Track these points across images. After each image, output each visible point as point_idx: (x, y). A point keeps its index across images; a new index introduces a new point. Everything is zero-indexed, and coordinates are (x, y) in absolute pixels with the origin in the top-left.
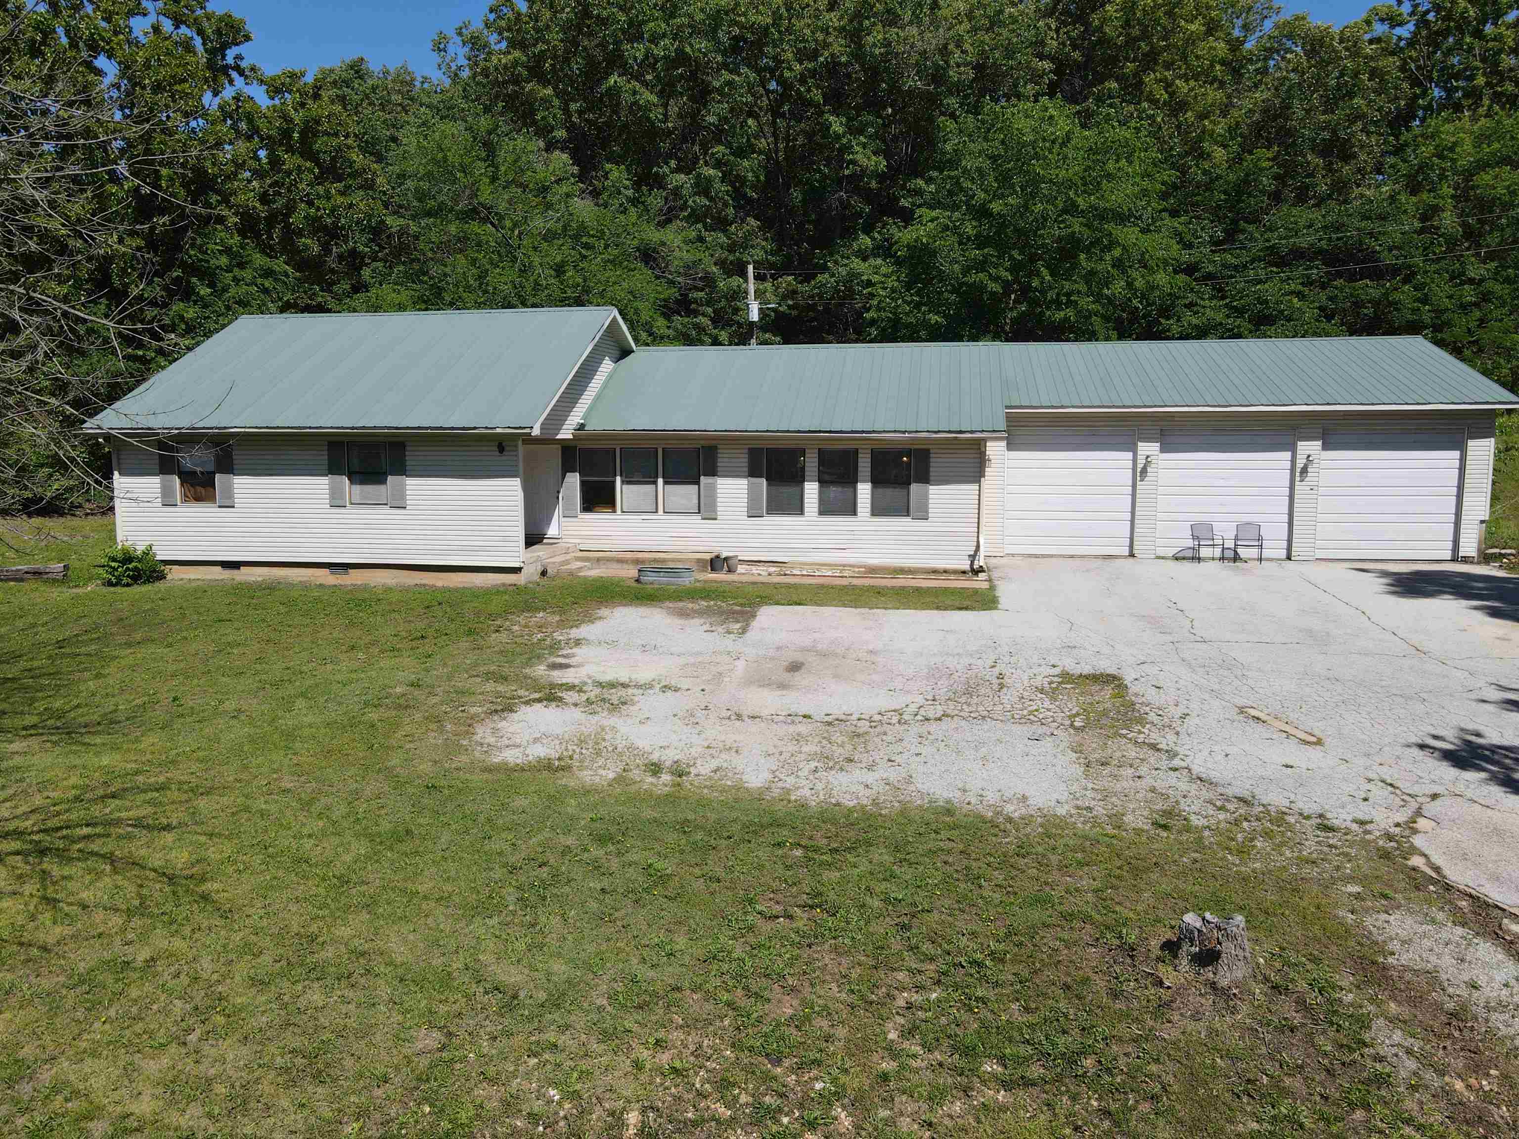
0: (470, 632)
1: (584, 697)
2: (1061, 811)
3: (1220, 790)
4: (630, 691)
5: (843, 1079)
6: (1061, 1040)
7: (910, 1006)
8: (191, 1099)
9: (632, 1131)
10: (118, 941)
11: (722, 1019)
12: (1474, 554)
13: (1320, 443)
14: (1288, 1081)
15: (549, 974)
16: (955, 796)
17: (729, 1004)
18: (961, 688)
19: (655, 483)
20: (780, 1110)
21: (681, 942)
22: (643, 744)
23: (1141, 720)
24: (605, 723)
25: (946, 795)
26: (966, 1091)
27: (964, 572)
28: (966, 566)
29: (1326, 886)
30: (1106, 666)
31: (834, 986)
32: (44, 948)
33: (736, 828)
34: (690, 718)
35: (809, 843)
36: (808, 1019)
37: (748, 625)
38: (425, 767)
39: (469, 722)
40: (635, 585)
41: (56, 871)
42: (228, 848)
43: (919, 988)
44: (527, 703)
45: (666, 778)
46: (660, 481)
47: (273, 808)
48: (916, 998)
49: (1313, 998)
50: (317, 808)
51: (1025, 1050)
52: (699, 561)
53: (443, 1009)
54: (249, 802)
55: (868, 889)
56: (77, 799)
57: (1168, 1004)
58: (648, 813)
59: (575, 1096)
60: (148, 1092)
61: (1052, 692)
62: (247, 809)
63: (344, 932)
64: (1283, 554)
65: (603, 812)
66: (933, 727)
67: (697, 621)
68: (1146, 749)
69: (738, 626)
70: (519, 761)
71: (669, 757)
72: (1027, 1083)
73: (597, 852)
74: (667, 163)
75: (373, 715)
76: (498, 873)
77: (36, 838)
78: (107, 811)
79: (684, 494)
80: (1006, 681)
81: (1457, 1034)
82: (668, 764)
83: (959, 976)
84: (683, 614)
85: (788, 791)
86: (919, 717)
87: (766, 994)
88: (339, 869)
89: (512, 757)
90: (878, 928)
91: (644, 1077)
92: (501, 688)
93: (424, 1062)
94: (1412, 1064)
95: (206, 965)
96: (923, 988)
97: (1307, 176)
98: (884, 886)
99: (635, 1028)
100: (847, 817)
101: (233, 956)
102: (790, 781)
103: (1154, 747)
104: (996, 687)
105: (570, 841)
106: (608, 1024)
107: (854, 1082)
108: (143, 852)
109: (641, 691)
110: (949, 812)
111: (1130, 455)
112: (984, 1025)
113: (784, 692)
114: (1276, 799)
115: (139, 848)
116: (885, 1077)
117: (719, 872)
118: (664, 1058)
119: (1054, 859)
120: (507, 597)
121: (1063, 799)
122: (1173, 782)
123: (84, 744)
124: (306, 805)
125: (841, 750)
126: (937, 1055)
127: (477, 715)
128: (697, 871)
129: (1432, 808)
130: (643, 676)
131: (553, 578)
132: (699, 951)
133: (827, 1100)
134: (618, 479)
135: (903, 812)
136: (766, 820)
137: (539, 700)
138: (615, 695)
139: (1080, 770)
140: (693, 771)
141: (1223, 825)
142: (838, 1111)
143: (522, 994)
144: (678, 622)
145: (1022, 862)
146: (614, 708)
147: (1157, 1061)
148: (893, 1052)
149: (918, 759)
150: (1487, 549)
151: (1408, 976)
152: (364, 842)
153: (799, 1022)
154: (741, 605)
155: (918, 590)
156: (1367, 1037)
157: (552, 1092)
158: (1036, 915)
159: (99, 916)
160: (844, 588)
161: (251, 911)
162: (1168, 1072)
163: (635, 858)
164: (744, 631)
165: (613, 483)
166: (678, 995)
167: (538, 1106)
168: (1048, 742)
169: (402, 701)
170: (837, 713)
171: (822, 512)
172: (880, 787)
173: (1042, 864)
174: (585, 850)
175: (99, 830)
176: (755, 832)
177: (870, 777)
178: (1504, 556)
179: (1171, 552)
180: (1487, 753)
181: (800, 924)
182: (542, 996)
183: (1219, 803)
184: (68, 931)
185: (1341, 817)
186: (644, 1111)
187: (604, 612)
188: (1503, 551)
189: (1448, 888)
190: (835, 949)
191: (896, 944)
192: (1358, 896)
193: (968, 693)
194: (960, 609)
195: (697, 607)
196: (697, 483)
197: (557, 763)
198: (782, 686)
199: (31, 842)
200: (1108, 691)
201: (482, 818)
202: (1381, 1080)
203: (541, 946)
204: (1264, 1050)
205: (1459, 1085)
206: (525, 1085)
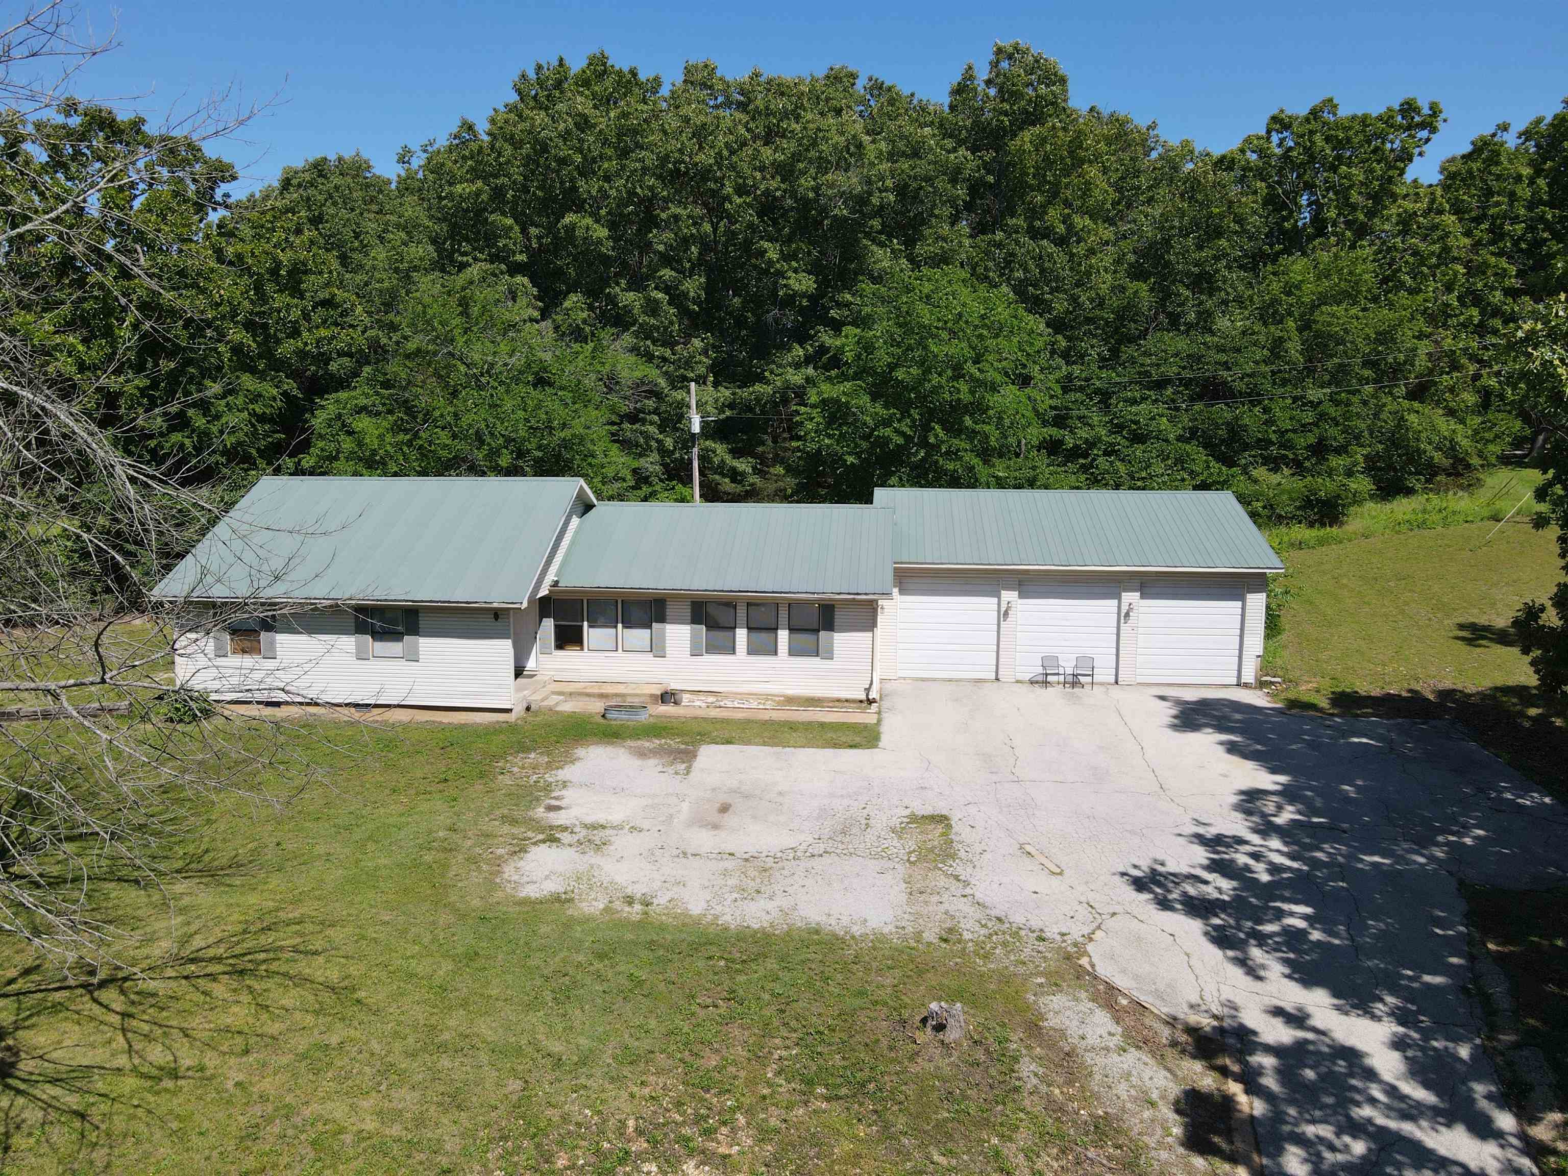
0: (482, 775)
1: (576, 838)
2: (886, 930)
3: (988, 912)
4: (608, 832)
5: (742, 1099)
6: (859, 1075)
7: (780, 1058)
8: (393, 1121)
9: (631, 1129)
10: (316, 1032)
11: (677, 1068)
12: (1252, 681)
13: (1138, 594)
14: (969, 1092)
15: (578, 1046)
16: (822, 919)
17: (680, 1060)
18: (840, 827)
19: (616, 627)
20: (708, 1116)
21: (653, 1023)
22: (621, 879)
23: (953, 856)
24: (593, 861)
25: (818, 919)
26: (806, 1103)
27: (861, 701)
28: (863, 697)
29: (1026, 978)
30: (941, 808)
31: (739, 1048)
32: (273, 1038)
33: (684, 946)
34: (651, 857)
35: (729, 956)
36: (725, 1067)
37: (690, 767)
38: (476, 902)
39: (498, 862)
40: (602, 721)
41: (256, 985)
42: (363, 968)
43: (787, 1048)
44: (535, 844)
45: (638, 907)
46: (620, 626)
47: (382, 936)
48: (784, 1053)
49: (994, 1047)
50: (410, 936)
51: (839, 1081)
52: (652, 696)
53: (520, 1068)
54: (363, 932)
55: (762, 987)
56: (245, 932)
57: (917, 1054)
58: (629, 936)
59: (599, 1113)
60: (368, 1118)
61: (898, 832)
62: (363, 937)
63: (452, 1023)
64: (1112, 679)
65: (600, 935)
66: (816, 862)
67: (652, 762)
68: (951, 879)
69: (683, 766)
70: (538, 895)
71: (638, 891)
72: (838, 1098)
73: (598, 965)
74: (618, 284)
75: (428, 858)
76: (539, 982)
77: (231, 961)
78: (270, 940)
79: (640, 636)
80: (872, 822)
81: (1065, 1064)
82: (639, 896)
83: (809, 1039)
84: (642, 754)
85: (716, 917)
86: (808, 854)
87: (702, 1054)
88: (437, 981)
89: (531, 892)
90: (767, 1012)
91: (636, 1102)
92: (515, 831)
93: (514, 1098)
94: (1035, 1081)
95: (375, 1046)
96: (788, 1047)
97: (1179, 305)
98: (771, 985)
99: (629, 1075)
100: (753, 936)
101: (389, 1039)
102: (719, 908)
103: (957, 878)
104: (863, 827)
105: (581, 958)
106: (614, 1074)
107: (747, 1101)
108: (307, 971)
109: (615, 832)
110: (817, 932)
111: (995, 600)
112: (820, 1068)
113: (716, 832)
114: (1018, 919)
115: (303, 966)
116: (764, 1098)
117: (674, 977)
118: (646, 1091)
119: (874, 964)
120: (502, 737)
121: (888, 921)
122: (961, 906)
123: (229, 885)
124: (403, 933)
125: (752, 884)
126: (793, 1085)
127: (501, 857)
128: (660, 977)
129: (1110, 923)
130: (616, 817)
131: (536, 714)
132: (663, 1030)
133: (733, 1110)
134: (585, 623)
135: (788, 933)
136: (703, 940)
137: (544, 841)
138: (598, 835)
139: (904, 897)
140: (655, 901)
141: (982, 938)
142: (738, 1116)
143: (564, 1058)
144: (637, 762)
145: (855, 967)
146: (599, 847)
147: (906, 1084)
148: (769, 1084)
149: (803, 890)
150: (1262, 676)
151: (1051, 1033)
152: (449, 961)
153: (720, 1069)
154: (686, 743)
155: (822, 725)
156: (1016, 1067)
157: (587, 1111)
158: (858, 1002)
159: (298, 1015)
160: (765, 723)
161: (391, 1010)
162: (910, 1090)
163: (622, 969)
164: (688, 771)
165: (581, 627)
166: (652, 1056)
167: (580, 1119)
168: (888, 877)
169: (445, 844)
170: (752, 851)
171: (750, 652)
172: (775, 913)
173: (867, 970)
174: (591, 964)
175: (271, 955)
176: (696, 949)
177: (770, 906)
178: (1272, 683)
179: (1027, 677)
180: (1162, 879)
181: (721, 1011)
182: (575, 1059)
183: (983, 922)
184: (283, 1027)
185: (1052, 932)
186: (637, 1119)
187: (580, 752)
188: (1273, 680)
189: (1096, 978)
190: (741, 1026)
191: (776, 1022)
192: (1041, 985)
193: (844, 832)
194: (851, 747)
195: (652, 746)
196: (650, 627)
197: (564, 896)
198: (715, 827)
199: (231, 965)
200: (940, 829)
201: (522, 942)
202: (1016, 1090)
203: (571, 1028)
204: (961, 1077)
205: (1057, 1091)
206: (572, 1108)
